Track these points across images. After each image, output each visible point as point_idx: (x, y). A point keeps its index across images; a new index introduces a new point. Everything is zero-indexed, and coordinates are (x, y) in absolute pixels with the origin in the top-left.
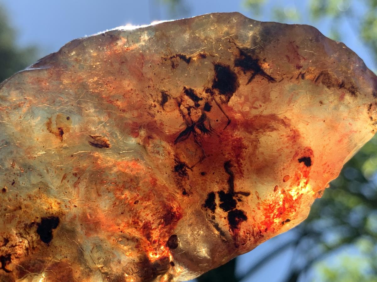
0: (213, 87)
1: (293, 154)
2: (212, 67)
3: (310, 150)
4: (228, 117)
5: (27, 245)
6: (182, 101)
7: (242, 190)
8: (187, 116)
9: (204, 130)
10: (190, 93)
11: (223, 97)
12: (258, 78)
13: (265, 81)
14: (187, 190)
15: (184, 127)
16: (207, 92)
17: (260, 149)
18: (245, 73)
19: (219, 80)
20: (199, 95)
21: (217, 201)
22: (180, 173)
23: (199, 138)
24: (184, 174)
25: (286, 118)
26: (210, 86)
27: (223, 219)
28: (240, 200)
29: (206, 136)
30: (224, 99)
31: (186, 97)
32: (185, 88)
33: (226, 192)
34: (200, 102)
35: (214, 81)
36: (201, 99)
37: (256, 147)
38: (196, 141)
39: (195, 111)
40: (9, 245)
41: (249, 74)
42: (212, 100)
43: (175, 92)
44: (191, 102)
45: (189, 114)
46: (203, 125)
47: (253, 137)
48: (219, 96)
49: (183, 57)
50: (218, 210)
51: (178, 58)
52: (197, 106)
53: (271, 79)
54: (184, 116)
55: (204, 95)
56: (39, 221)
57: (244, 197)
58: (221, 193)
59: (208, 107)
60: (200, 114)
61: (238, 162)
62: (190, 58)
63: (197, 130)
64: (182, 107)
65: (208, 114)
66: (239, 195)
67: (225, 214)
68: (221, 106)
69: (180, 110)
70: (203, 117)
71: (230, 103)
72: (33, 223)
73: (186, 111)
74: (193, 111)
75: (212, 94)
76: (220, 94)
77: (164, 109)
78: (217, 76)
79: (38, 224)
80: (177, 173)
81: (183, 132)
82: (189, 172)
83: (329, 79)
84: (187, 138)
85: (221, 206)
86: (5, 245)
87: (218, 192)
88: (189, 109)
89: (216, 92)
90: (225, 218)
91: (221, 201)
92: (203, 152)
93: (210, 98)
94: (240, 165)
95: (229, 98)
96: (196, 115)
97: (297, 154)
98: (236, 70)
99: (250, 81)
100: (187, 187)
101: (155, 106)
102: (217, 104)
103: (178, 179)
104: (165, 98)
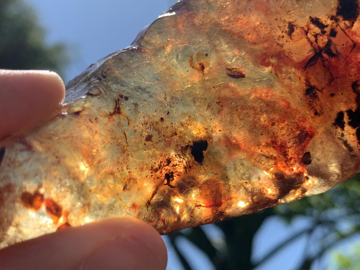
0: (338, 13)
4: (353, 41)
5: (185, 165)
6: (309, 29)
8: (314, 43)
9: (331, 54)
10: (316, 22)
11: (347, 22)
14: (318, 111)
15: (312, 54)
16: (332, 19)
19: (342, 7)
20: (324, 23)
21: (346, 119)
22: (311, 96)
23: (327, 63)
24: (315, 96)
26: (334, 13)
27: (352, 136)
29: (333, 60)
30: (349, 25)
31: (312, 26)
32: (311, 17)
33: (354, 111)
34: (326, 29)
35: (338, 9)
36: (327, 26)
38: (324, 66)
39: (322, 37)
40: (171, 165)
42: (337, 26)
43: (302, 22)
44: (317, 30)
45: (316, 41)
46: (330, 50)
48: (344, 22)
50: (347, 128)
52: (324, 32)
54: (311, 43)
55: (329, 22)
56: (191, 144)
58: (349, 112)
59: (333, 33)
60: (326, 40)
63: (325, 55)
64: (309, 35)
65: (334, 40)
67: (354, 131)
68: (346, 31)
69: (308, 38)
70: (329, 43)
71: (354, 28)
72: (187, 146)
73: (313, 39)
74: (320, 38)
75: (337, 20)
76: (344, 20)
77: (291, 39)
78: (340, 4)
79: (191, 147)
80: (308, 96)
81: (312, 58)
82: (319, 94)
84: (316, 63)
85: (350, 124)
86: (168, 165)
87: (347, 111)
88: (316, 36)
89: (340, 18)
90: (353, 135)
91: (349, 119)
92: (331, 74)
93: (335, 25)
95: (353, 23)
96: (323, 40)
100: (318, 109)
101: (283, 37)
102: (342, 29)
103: (310, 101)
104: (292, 28)
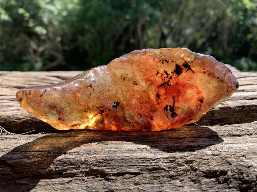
0: (174, 72)
1: (197, 98)
2: (175, 65)
3: (203, 98)
4: (177, 82)
6: (163, 74)
7: (177, 107)
9: (168, 85)
10: (166, 73)
11: (176, 75)
12: (189, 71)
13: (192, 72)
14: (159, 103)
15: (162, 83)
16: (172, 73)
17: (186, 94)
18: (185, 69)
20: (169, 74)
21: (169, 108)
23: (166, 87)
24: (159, 98)
25: (197, 86)
26: (173, 71)
28: (176, 109)
29: (168, 87)
30: (177, 76)
31: (164, 74)
32: (165, 71)
33: (172, 106)
34: (169, 76)
35: (175, 70)
36: (169, 75)
37: (185, 93)
40: (104, 108)
41: (186, 69)
42: (173, 76)
43: (161, 71)
44: (166, 76)
45: (164, 79)
46: (168, 84)
47: (184, 90)
48: (175, 75)
49: (166, 61)
50: (169, 111)
51: (164, 61)
52: (168, 77)
53: (194, 72)
54: (162, 79)
55: (170, 74)
57: (177, 109)
59: (171, 78)
61: (178, 97)
62: (168, 61)
63: (166, 85)
64: (162, 77)
65: (171, 80)
66: (176, 108)
67: (170, 113)
68: (176, 78)
70: (169, 81)
71: (179, 77)
75: (173, 74)
77: (157, 76)
80: (157, 97)
81: (161, 85)
82: (161, 97)
83: (214, 75)
85: (169, 110)
86: (103, 108)
87: (169, 106)
88: (165, 77)
89: (175, 73)
91: (170, 108)
92: (166, 92)
93: (172, 75)
94: (178, 98)
95: (178, 76)
96: (167, 80)
97: (198, 98)
98: (183, 67)
99: (186, 72)
100: (159, 102)
101: (154, 75)
102: (174, 77)
103: (157, 99)
104: (158, 73)
